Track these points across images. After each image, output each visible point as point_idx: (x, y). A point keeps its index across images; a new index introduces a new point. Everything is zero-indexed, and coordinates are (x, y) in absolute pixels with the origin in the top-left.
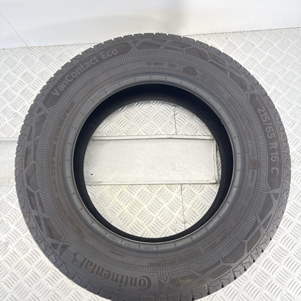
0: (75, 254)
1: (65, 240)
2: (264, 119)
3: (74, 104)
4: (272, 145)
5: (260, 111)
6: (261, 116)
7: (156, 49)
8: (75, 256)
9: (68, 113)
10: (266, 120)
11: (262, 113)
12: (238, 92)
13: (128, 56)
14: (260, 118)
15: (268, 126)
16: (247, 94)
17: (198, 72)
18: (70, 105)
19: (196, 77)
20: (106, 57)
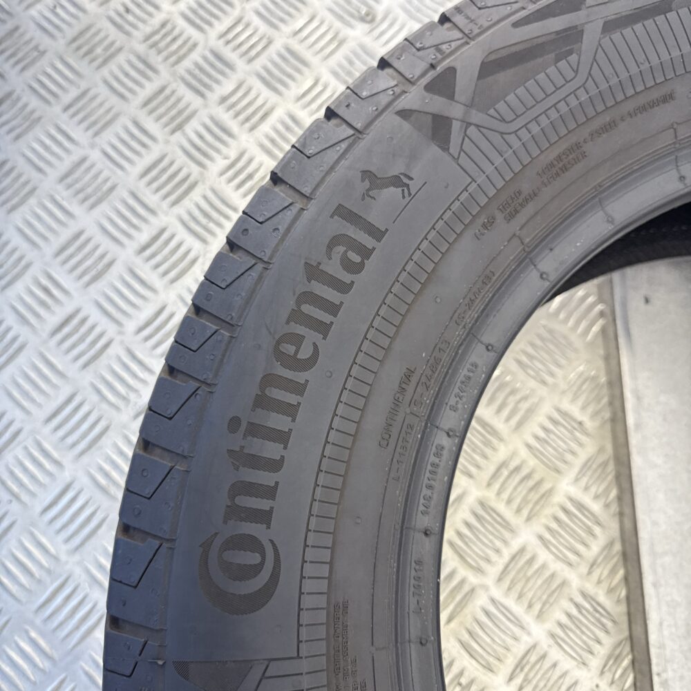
0: (405, 180)
1: (472, 131)
8: (396, 181)
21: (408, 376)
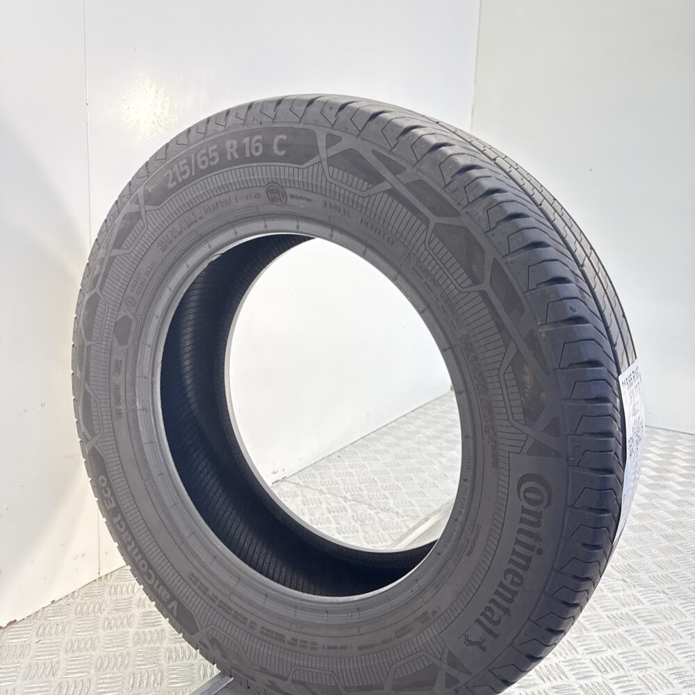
0: (467, 643)
1: (439, 657)
2: (185, 172)
3: (193, 575)
4: (232, 154)
5: (172, 182)
6: (180, 180)
7: (92, 400)
8: (471, 643)
9: (208, 590)
10: (187, 167)
11: (175, 178)
12: (144, 231)
13: (107, 456)
14: (185, 182)
15: (196, 166)
16: (146, 212)
17: (122, 314)
18: (195, 583)
19: (131, 317)
20: (112, 498)
21: (469, 553)
